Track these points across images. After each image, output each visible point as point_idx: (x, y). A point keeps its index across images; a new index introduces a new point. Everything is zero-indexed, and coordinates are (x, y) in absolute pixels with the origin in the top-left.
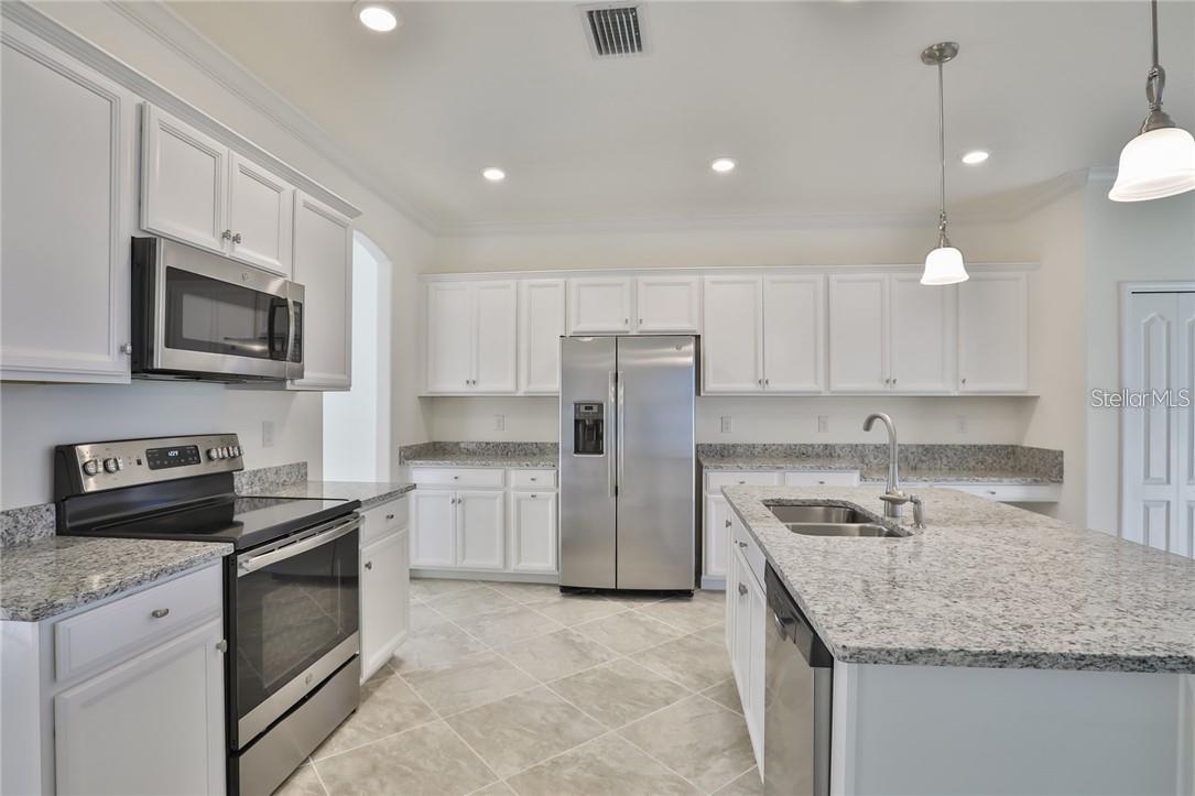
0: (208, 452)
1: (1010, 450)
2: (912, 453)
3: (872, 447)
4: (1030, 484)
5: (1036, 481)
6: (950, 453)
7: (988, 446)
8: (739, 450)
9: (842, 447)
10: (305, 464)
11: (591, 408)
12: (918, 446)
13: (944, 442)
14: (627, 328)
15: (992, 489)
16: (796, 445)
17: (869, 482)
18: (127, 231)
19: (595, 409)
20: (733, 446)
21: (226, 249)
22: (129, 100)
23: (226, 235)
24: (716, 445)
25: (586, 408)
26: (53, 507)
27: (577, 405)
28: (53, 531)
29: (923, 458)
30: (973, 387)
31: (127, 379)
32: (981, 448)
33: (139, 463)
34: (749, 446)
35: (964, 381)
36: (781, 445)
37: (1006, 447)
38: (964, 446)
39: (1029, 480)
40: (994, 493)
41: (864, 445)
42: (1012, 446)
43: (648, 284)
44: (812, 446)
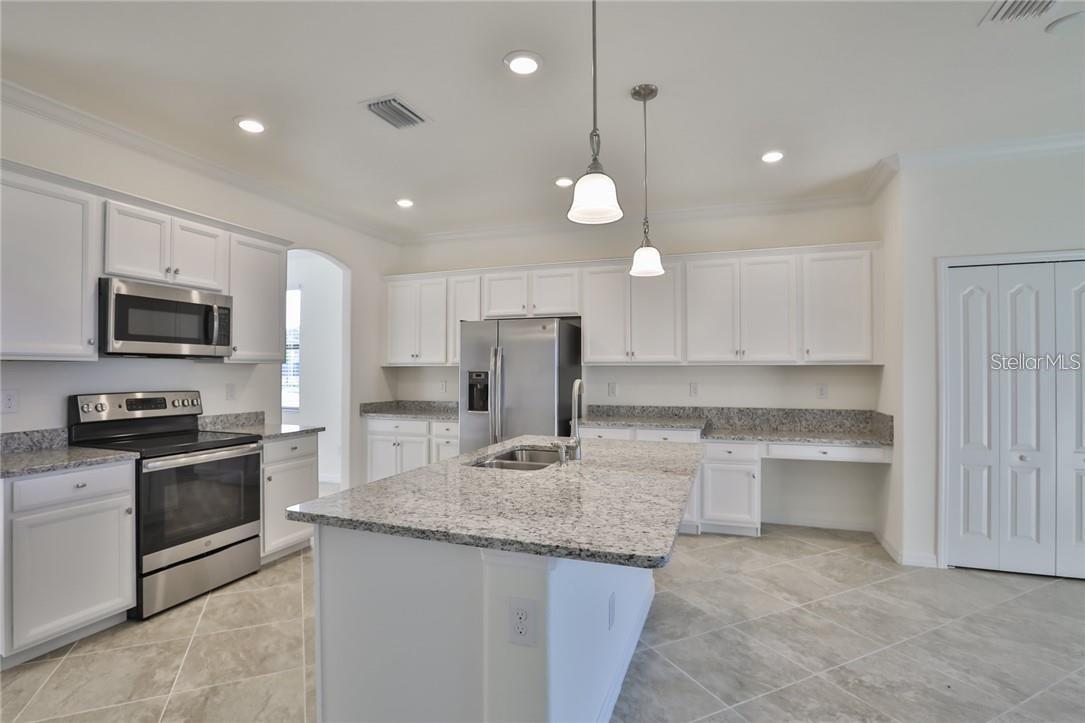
0: (173, 403)
1: (868, 415)
2: (774, 416)
3: (736, 411)
4: (860, 446)
5: (866, 443)
6: (809, 417)
7: (847, 411)
8: (622, 411)
9: (710, 410)
10: (263, 413)
11: (480, 376)
12: (779, 410)
13: (804, 406)
14: (524, 312)
15: (825, 449)
16: (669, 408)
17: (710, 439)
18: (94, 274)
19: (483, 376)
20: (617, 407)
21: (170, 279)
22: (95, 201)
23: (168, 270)
24: (603, 407)
25: (477, 376)
26: (66, 430)
27: (471, 373)
28: (66, 443)
29: (784, 421)
30: (817, 356)
31: (95, 357)
32: (839, 413)
33: (120, 407)
34: (630, 407)
35: (808, 352)
36: (657, 407)
37: (865, 412)
38: (823, 411)
39: (859, 442)
40: (825, 453)
41: (729, 408)
42: (871, 411)
43: (541, 277)
44: (684, 408)
